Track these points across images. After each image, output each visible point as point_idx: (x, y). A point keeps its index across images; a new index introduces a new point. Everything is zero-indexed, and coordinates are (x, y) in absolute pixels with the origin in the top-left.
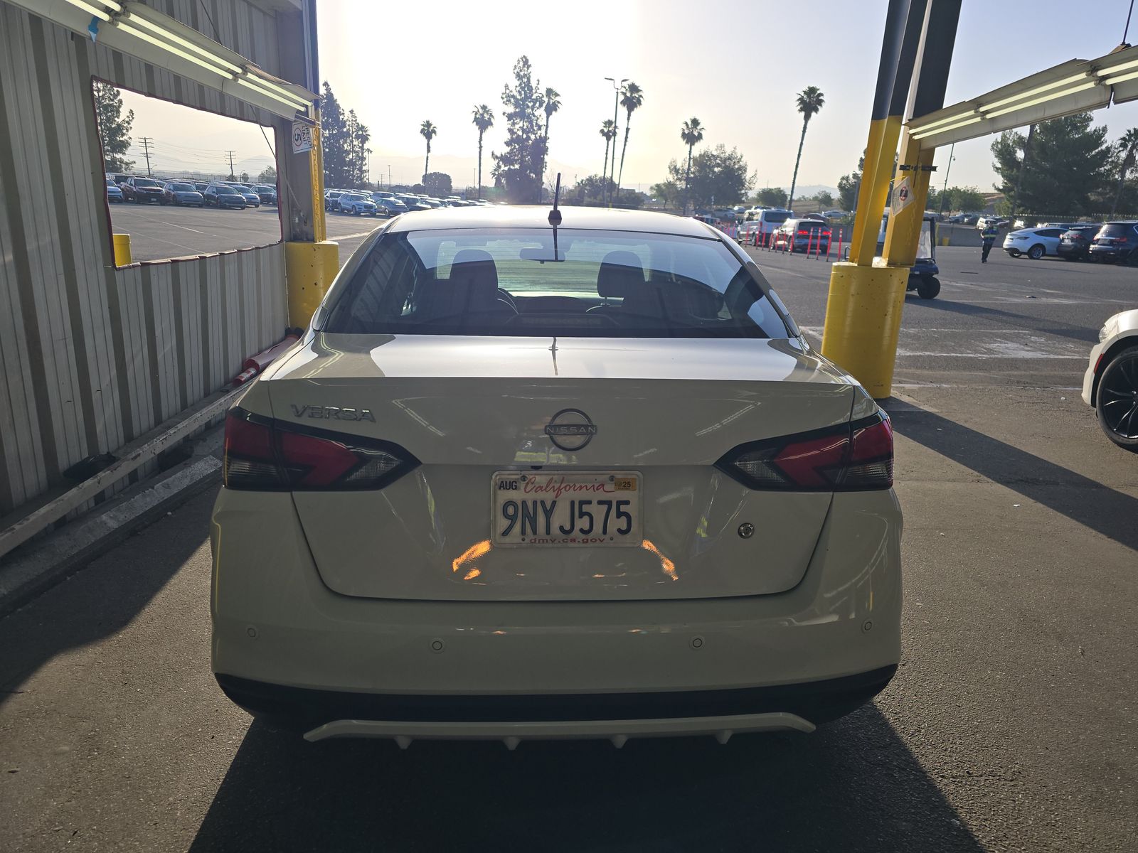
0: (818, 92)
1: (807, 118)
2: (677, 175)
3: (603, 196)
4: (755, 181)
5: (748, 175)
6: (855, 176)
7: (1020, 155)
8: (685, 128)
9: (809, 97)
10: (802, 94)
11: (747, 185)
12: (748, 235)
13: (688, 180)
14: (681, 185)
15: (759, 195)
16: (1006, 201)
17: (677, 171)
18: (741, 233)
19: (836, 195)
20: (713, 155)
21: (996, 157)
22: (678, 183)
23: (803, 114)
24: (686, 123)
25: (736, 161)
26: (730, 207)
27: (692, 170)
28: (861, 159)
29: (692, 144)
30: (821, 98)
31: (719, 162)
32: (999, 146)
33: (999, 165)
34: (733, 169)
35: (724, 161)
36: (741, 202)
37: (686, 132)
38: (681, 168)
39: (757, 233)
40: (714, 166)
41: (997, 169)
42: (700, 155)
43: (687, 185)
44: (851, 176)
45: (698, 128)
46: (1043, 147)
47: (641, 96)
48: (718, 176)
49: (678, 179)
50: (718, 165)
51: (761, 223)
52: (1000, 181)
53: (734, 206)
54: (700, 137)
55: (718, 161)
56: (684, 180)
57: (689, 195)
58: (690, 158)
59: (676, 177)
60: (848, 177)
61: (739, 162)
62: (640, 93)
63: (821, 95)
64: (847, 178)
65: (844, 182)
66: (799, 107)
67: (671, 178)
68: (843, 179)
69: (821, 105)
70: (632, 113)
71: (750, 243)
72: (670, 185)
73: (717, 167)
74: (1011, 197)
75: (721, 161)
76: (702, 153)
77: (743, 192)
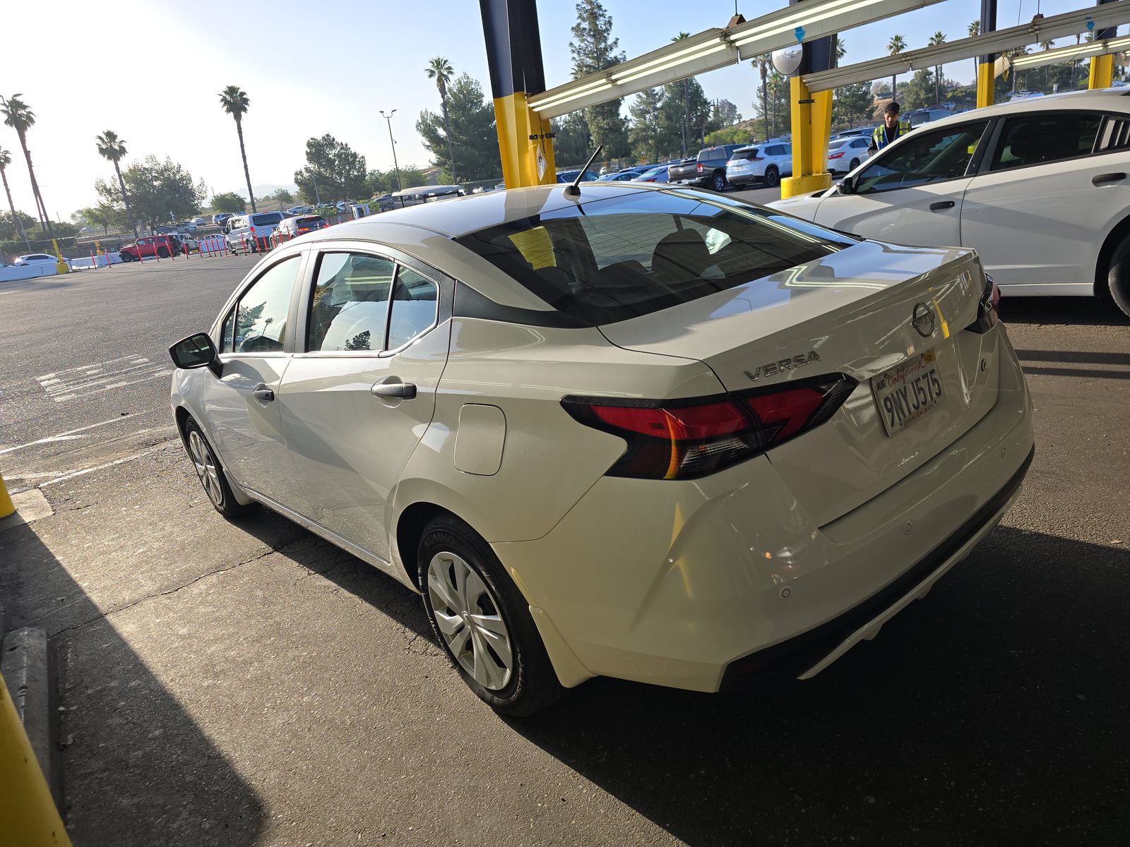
0: (240, 91)
1: (238, 118)
2: (111, 196)
3: (20, 234)
4: (204, 189)
5: (195, 184)
6: (307, 170)
7: (441, 132)
8: (101, 143)
9: (231, 96)
10: (223, 94)
11: (197, 194)
12: (242, 243)
13: (126, 199)
14: (120, 206)
15: (213, 203)
16: (443, 173)
17: (109, 192)
18: (232, 242)
19: (294, 190)
20: (145, 169)
21: (423, 136)
22: (115, 204)
23: (231, 114)
24: (100, 138)
25: (175, 171)
26: (187, 220)
27: (127, 187)
28: (307, 153)
29: (116, 159)
30: (245, 96)
31: (156, 175)
32: (422, 126)
33: (428, 143)
34: (175, 180)
35: (162, 172)
36: (197, 213)
37: (104, 147)
38: (112, 188)
39: (252, 238)
40: (152, 180)
41: (428, 147)
42: (130, 170)
43: (127, 205)
44: (303, 171)
45: (117, 140)
46: (456, 122)
47: (30, 113)
48: (161, 189)
49: (113, 200)
50: (157, 179)
51: (252, 228)
52: (433, 157)
53: (192, 219)
54: (123, 151)
55: (153, 174)
56: (122, 200)
57: (134, 215)
58: (120, 176)
59: (110, 199)
60: (301, 172)
61: (178, 172)
62: (28, 110)
63: (243, 94)
64: (299, 173)
65: (299, 177)
66: (225, 108)
67: (105, 200)
68: (296, 174)
69: (247, 104)
70: (27, 133)
71: (247, 250)
72: (105, 209)
73: (156, 180)
74: (447, 169)
75: (157, 173)
76: (132, 167)
77: (196, 202)
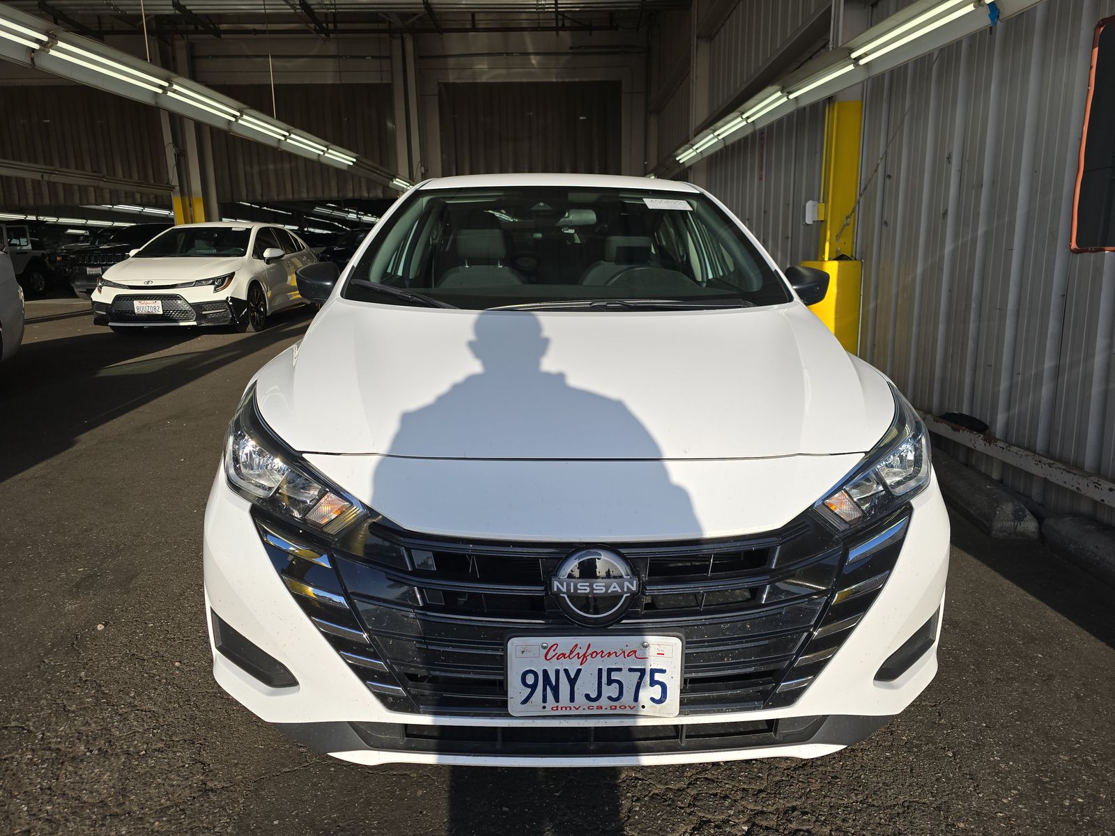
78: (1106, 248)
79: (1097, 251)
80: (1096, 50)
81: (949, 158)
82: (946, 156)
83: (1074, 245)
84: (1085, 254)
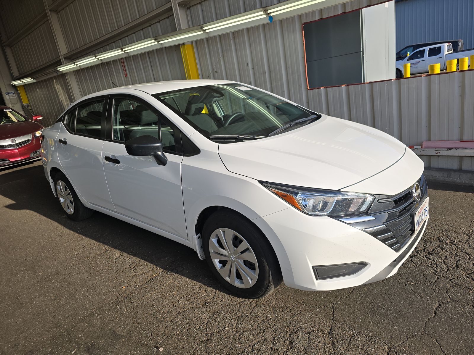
78: (322, 87)
79: (318, 88)
80: (303, 32)
81: (247, 64)
82: (246, 64)
83: (309, 88)
84: (314, 90)
